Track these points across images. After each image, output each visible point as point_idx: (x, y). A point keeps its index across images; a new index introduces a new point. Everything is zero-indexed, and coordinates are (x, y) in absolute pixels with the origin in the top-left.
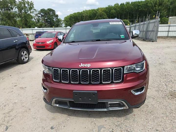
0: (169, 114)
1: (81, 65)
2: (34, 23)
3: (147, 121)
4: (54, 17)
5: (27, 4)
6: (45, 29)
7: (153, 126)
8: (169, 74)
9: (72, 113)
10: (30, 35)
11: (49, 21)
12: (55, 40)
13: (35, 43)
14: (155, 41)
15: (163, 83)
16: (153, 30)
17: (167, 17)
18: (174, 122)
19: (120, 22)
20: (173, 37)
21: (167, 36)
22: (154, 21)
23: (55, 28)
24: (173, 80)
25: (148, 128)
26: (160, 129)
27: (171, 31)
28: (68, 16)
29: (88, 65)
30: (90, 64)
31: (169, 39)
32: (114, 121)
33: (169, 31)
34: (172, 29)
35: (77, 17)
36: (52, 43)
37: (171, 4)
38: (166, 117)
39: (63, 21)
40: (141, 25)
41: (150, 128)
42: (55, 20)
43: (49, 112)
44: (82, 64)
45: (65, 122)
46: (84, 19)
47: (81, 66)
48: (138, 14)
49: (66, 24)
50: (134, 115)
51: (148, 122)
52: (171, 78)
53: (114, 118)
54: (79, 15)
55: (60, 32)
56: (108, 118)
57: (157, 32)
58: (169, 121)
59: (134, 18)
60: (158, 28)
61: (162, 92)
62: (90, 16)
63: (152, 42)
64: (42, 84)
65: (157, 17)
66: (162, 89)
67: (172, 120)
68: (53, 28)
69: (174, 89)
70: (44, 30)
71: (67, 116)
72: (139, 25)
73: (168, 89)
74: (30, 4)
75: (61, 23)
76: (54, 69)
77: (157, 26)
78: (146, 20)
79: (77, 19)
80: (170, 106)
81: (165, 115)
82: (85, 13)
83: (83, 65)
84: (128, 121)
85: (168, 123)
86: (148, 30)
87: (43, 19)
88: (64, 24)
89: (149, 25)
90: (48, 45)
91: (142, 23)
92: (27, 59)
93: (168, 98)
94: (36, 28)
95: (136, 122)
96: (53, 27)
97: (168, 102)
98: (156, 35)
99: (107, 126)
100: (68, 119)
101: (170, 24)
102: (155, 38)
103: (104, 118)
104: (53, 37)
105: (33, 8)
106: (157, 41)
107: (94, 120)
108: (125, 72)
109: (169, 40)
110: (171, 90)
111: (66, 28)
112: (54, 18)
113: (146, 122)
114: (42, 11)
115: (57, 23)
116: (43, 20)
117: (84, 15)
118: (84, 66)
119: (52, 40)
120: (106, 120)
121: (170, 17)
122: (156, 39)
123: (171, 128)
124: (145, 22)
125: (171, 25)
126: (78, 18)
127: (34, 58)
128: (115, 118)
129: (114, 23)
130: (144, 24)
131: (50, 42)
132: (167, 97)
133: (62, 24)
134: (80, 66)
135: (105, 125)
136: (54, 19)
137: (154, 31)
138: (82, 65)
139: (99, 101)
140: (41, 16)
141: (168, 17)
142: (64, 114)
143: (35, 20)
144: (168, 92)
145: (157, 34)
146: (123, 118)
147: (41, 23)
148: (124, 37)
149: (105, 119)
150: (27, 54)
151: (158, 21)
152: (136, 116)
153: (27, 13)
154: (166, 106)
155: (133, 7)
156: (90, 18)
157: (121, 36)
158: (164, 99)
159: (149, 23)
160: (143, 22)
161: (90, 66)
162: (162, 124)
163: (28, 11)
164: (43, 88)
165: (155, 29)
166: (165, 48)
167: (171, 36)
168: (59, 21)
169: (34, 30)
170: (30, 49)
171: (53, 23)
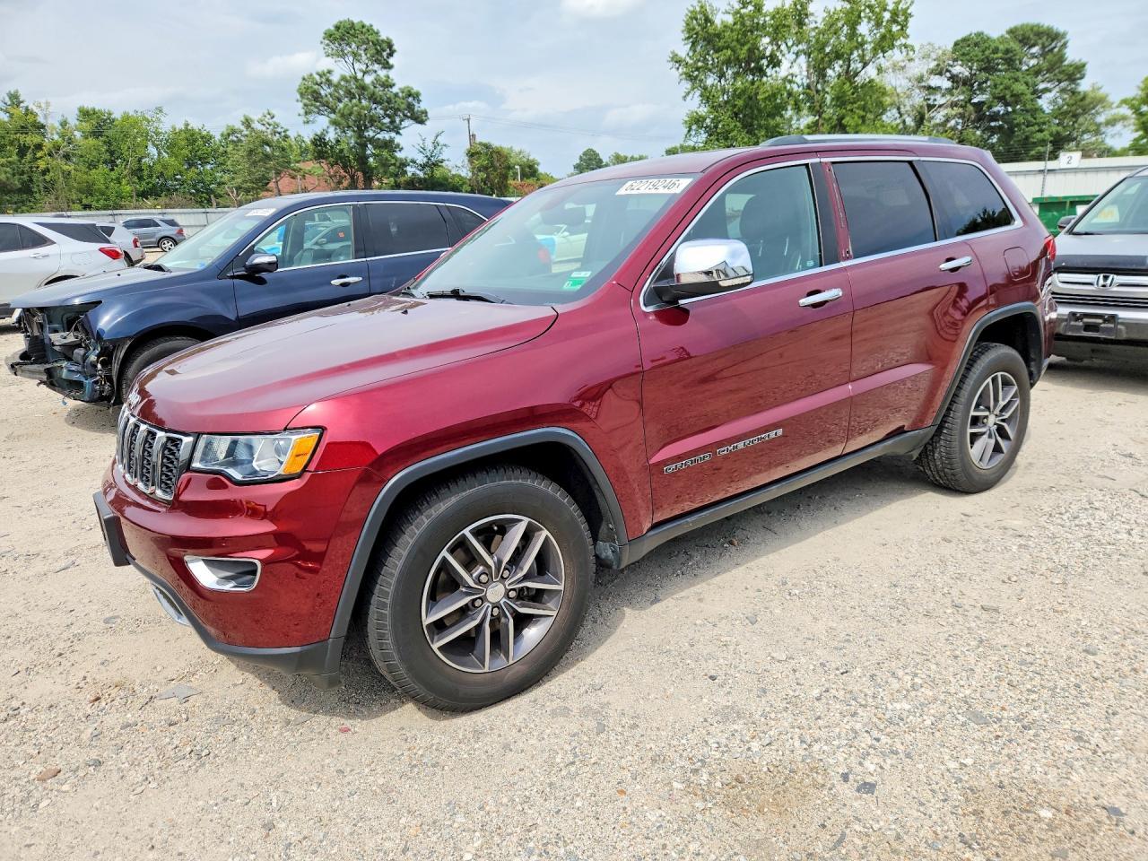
4: (1044, 85)
5: (870, 19)
11: (995, 117)
39: (1122, 101)
42: (1053, 102)
50: (344, 731)
74: (887, 16)
87: (953, 105)
88: (1118, 128)
105: (897, 43)
108: (195, 464)
112: (1047, 90)
114: (968, 47)
115: (1054, 129)
116: (956, 111)
133: (1098, 133)
136: (1045, 103)
140: (948, 84)
143: (899, 118)
153: (856, 74)
163: (865, 65)
168: (1082, 106)
171: (1028, 124)
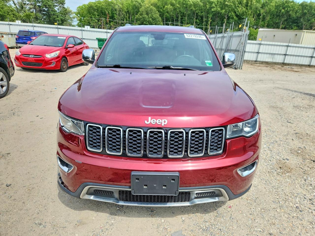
0: (284, 202)
1: (148, 121)
2: (12, 11)
3: (251, 217)
4: (55, 4)
6: (38, 27)
7: (262, 225)
8: (270, 128)
9: (118, 208)
10: (4, 36)
11: (44, 11)
12: (64, 51)
13: (21, 55)
14: (240, 69)
15: (265, 146)
16: (237, 49)
17: (255, 27)
18: (293, 217)
19: (202, 36)
20: (264, 63)
21: (256, 61)
22: (239, 33)
23: (59, 27)
24: (278, 139)
25: (256, 231)
26: (275, 231)
27: (262, 53)
28: (84, 5)
29: (163, 120)
30: (165, 120)
31: (259, 66)
32: (198, 220)
33: (258, 53)
34: (263, 49)
35: (102, 8)
36: (58, 57)
37: (262, 7)
38: (281, 207)
39: (74, 15)
40: (218, 37)
41: (260, 231)
42: (58, 9)
43: (68, 208)
44: (150, 118)
45: (107, 229)
46: (116, 14)
47: (149, 123)
48: (211, 18)
49: (80, 20)
50: (230, 207)
51: (254, 220)
52: (275, 137)
53: (197, 214)
54: (107, 6)
55: (73, 37)
56: (187, 215)
57: (243, 54)
58: (286, 216)
59: (204, 24)
60: (244, 47)
61: (266, 162)
62: (128, 11)
63: (235, 70)
64: (58, 153)
65: (245, 27)
66: (265, 157)
67: (289, 214)
68: (56, 26)
69: (283, 156)
70: (35, 28)
71: (108, 215)
72: (215, 38)
73: (274, 157)
75: (71, 18)
76: (90, 126)
77: (245, 43)
78: (227, 31)
79: (102, 13)
80: (282, 187)
81: (278, 205)
82: (118, 4)
83: (152, 121)
84: (222, 220)
85: (285, 219)
86: (230, 49)
87: (31, 4)
88: (76, 19)
89: (231, 40)
90: (48, 62)
91: (220, 35)
92: (5, 88)
93: (276, 173)
94: (18, 22)
95: (236, 221)
96: (54, 24)
97: (279, 180)
98: (242, 58)
99: (187, 232)
100: (112, 221)
101: (261, 41)
102: (240, 62)
103: (179, 217)
104: (60, 47)
106: (242, 68)
107: (163, 221)
108: (228, 137)
109: (259, 68)
110: (278, 157)
111: (83, 29)
112: (56, 6)
113: (252, 219)
115: (61, 17)
116: (31, 6)
117: (116, 7)
118: (155, 123)
119: (58, 53)
120: (184, 221)
121: (261, 29)
122: (240, 64)
123: (291, 229)
124: (226, 35)
125: (263, 42)
126: (105, 12)
127: (18, 88)
128: (199, 215)
129: (192, 36)
130: (223, 37)
131: (53, 55)
132: (274, 170)
133: (71, 20)
134: (146, 122)
135: (184, 229)
136: (56, 9)
137: (238, 51)
138: (150, 121)
139: (180, 191)
141: (256, 29)
142: (102, 212)
143: (15, 5)
144: (275, 162)
145: (243, 56)
146: (212, 214)
147: (27, 13)
148: (212, 65)
149: (182, 218)
150: (5, 80)
151: (246, 35)
152: (233, 209)
154: (276, 187)
155: (202, 4)
156: (128, 15)
157: (206, 62)
158: (271, 176)
159: (231, 37)
160: (222, 32)
161: (166, 123)
162: (277, 222)
164: (59, 163)
165: (241, 49)
166: (257, 81)
167: (262, 60)
168: (66, 12)
169: (14, 26)
170: (10, 69)
171: (54, 15)
